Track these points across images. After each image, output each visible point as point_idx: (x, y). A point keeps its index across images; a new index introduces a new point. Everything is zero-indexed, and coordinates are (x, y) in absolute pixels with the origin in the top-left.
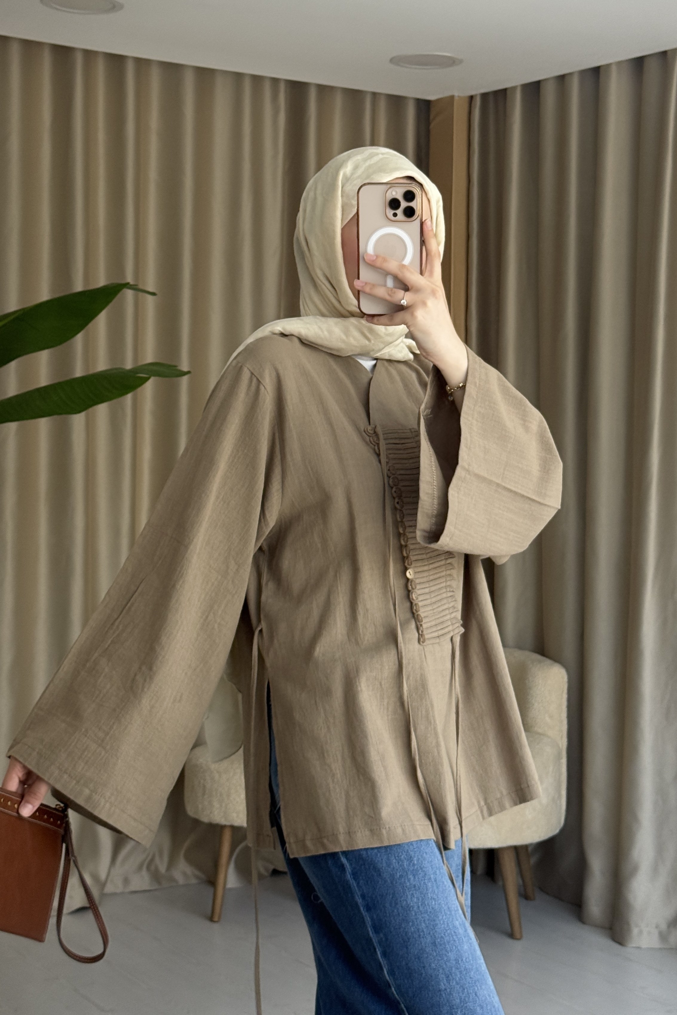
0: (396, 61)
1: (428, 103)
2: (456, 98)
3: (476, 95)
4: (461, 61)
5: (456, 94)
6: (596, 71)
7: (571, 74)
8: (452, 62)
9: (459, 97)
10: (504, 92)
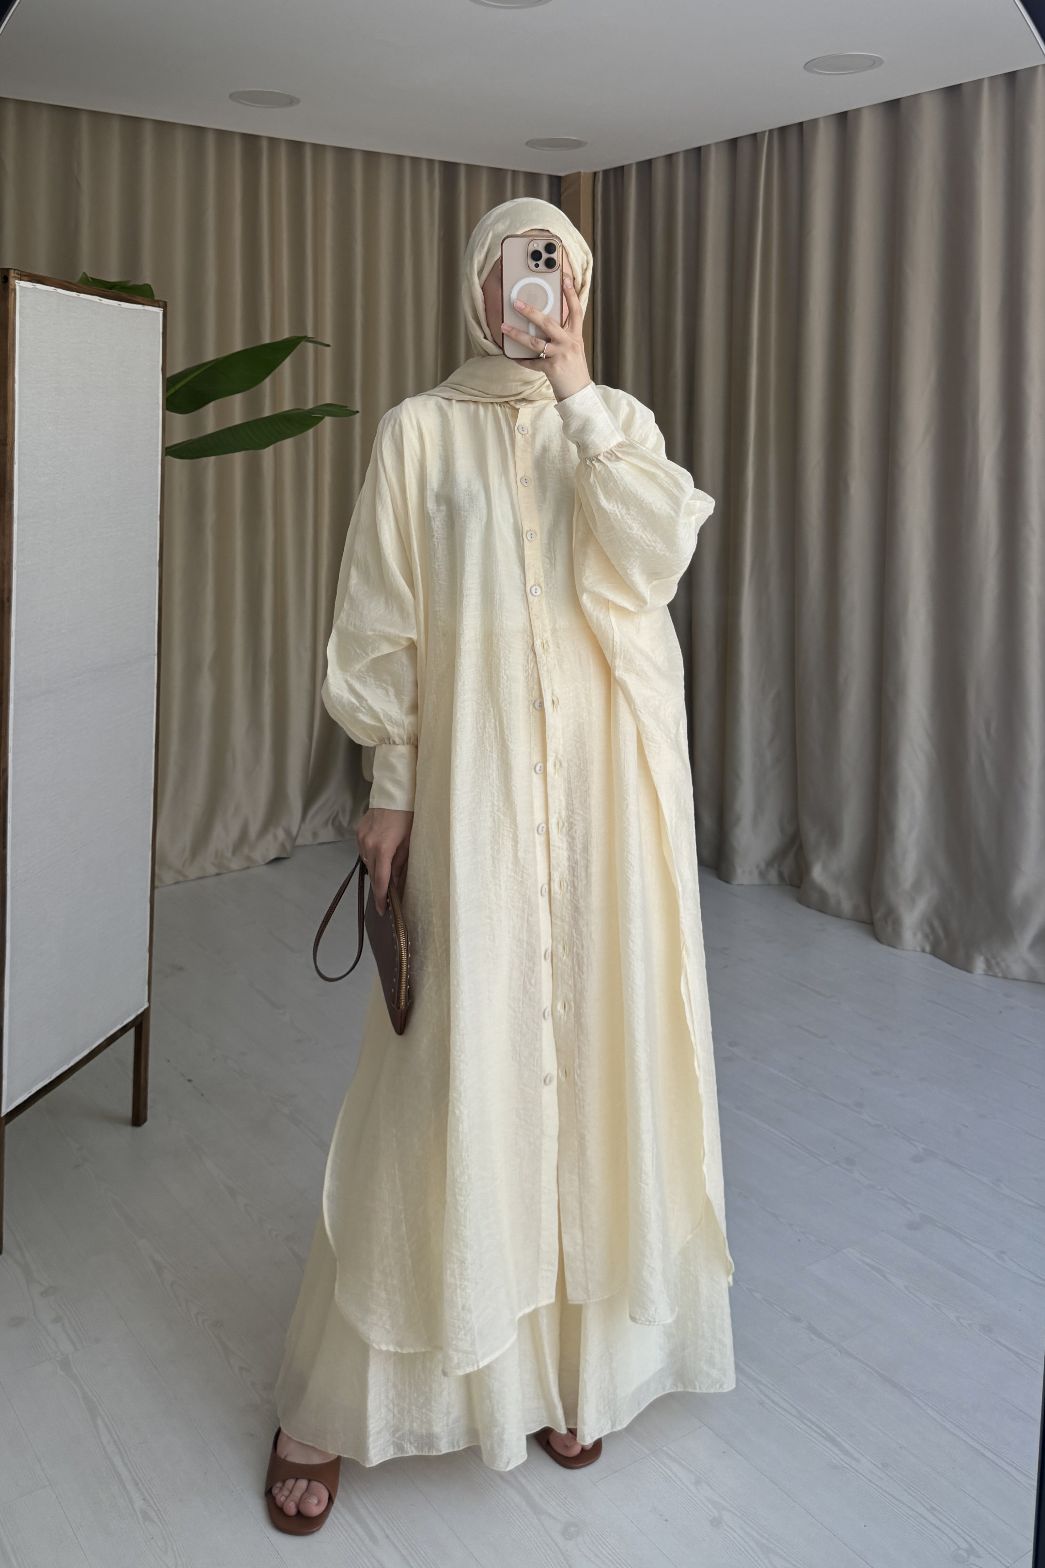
0: (531, 144)
1: (560, 178)
2: (582, 174)
3: (599, 172)
4: (585, 143)
5: (582, 171)
6: (699, 149)
8: (578, 144)
10: (622, 168)
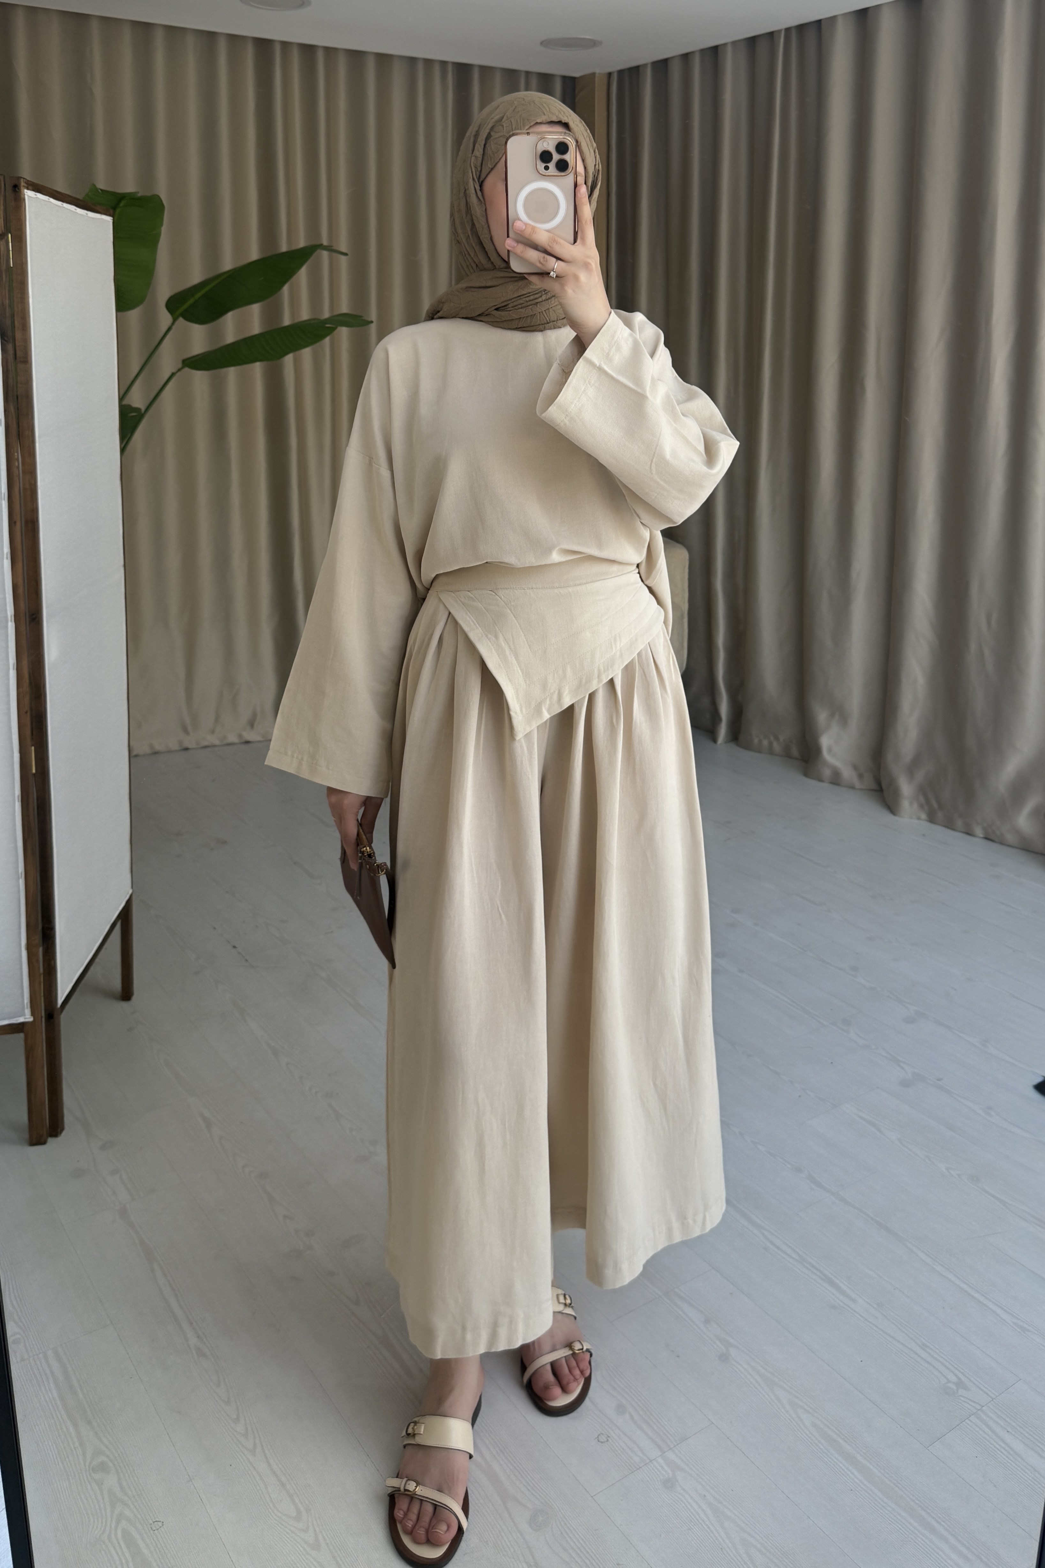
0: (546, 43)
1: (573, 79)
2: (597, 75)
3: (614, 72)
4: (600, 43)
5: (597, 71)
7: (693, 53)
8: (593, 44)
9: (599, 74)
10: (637, 68)
